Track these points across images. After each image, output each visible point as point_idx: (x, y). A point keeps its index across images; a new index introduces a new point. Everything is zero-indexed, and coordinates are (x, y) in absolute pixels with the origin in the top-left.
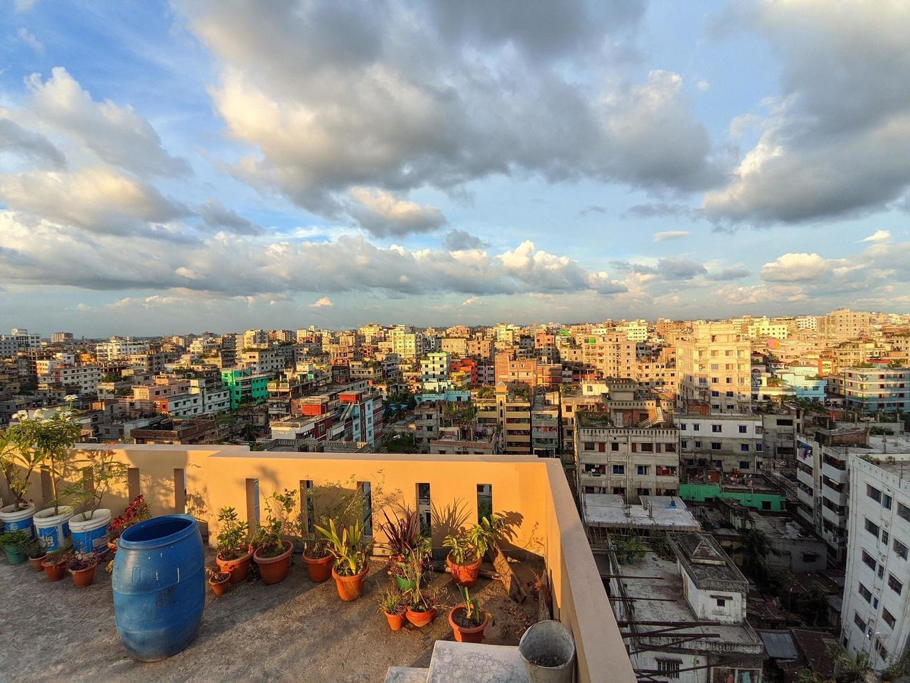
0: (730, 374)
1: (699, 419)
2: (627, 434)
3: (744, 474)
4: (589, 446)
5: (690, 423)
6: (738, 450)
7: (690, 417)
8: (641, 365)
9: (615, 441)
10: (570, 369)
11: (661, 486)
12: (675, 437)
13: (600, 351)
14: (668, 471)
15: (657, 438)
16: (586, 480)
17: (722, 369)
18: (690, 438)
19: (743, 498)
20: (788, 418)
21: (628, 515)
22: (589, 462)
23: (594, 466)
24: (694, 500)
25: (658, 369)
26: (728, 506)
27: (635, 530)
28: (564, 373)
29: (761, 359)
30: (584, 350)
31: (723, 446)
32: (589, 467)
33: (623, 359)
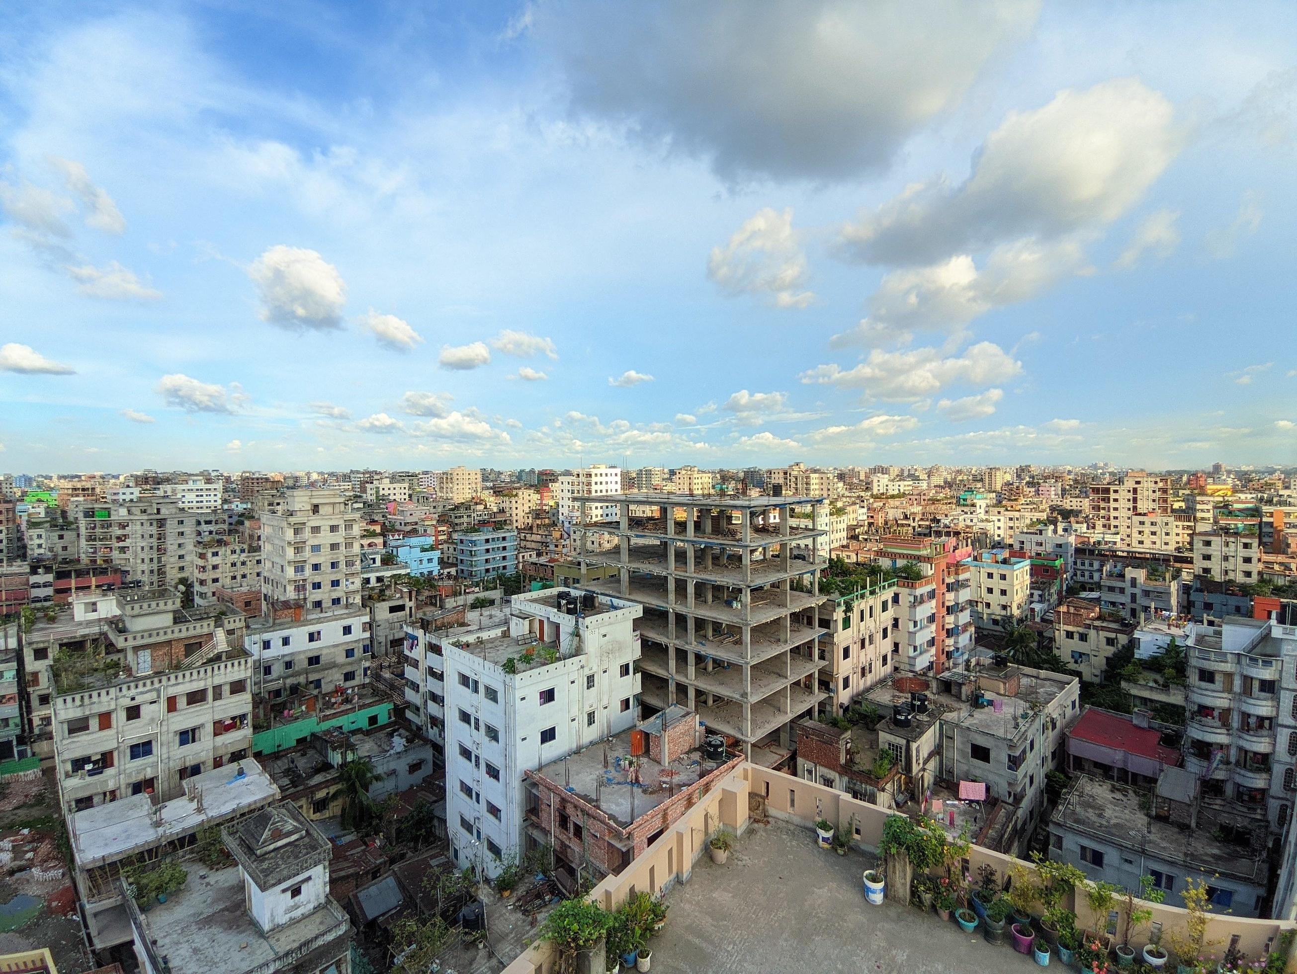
0: (335, 556)
1: (290, 628)
2: (157, 685)
3: (347, 689)
4: (78, 726)
5: (276, 637)
6: (341, 659)
7: (278, 628)
8: (204, 551)
9: (133, 703)
10: (48, 570)
11: (220, 752)
12: (246, 669)
13: (119, 532)
14: (236, 722)
15: (215, 678)
16: (74, 789)
17: (325, 550)
18: (277, 659)
19: (345, 722)
20: (400, 603)
21: (158, 824)
22: (78, 754)
23: (89, 758)
24: (280, 749)
25: (235, 556)
26: (326, 741)
27: (171, 843)
28: (33, 579)
29: (378, 529)
30: (83, 531)
31: (323, 660)
32: (78, 764)
33: (171, 544)
